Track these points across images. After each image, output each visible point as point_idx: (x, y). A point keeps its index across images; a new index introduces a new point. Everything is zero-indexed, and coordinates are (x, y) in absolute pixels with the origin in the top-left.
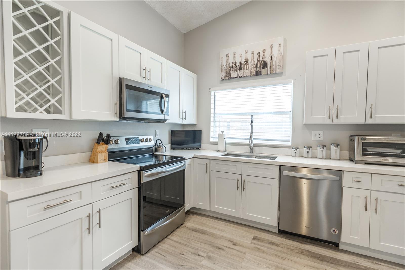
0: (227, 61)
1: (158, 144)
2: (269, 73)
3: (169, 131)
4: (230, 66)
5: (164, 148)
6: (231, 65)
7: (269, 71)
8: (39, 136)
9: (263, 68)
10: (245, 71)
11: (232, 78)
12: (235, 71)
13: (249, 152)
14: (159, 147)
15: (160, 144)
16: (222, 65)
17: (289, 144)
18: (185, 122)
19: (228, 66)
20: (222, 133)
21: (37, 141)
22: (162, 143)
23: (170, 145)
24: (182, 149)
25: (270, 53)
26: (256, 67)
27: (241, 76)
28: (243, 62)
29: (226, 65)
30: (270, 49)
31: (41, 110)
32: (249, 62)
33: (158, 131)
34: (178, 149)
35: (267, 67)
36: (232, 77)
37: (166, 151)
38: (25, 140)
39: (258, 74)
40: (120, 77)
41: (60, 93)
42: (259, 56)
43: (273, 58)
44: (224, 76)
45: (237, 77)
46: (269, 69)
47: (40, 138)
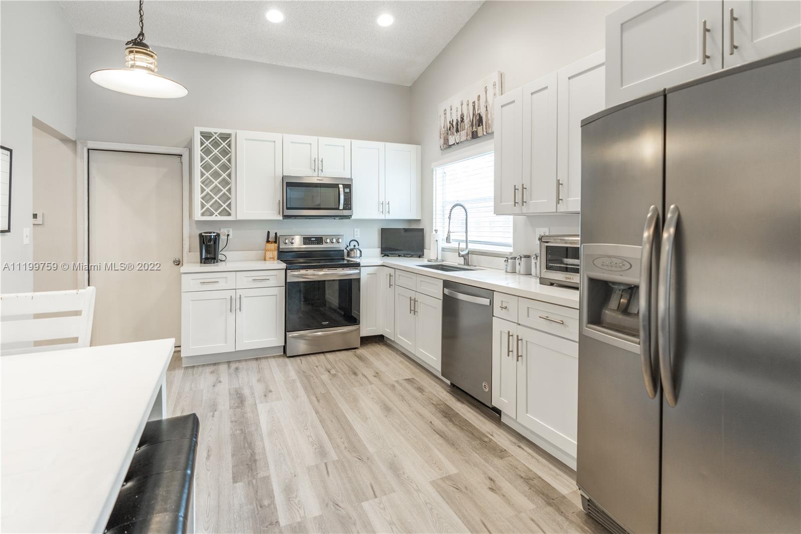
0: (444, 122)
1: (352, 247)
2: (485, 133)
3: (379, 230)
4: (447, 128)
5: (358, 252)
6: (448, 125)
7: (484, 130)
8: (214, 233)
9: (479, 126)
10: (461, 132)
11: (450, 146)
12: (453, 134)
13: (463, 263)
14: (352, 250)
15: (354, 246)
16: (441, 127)
17: (510, 250)
18: (388, 217)
19: (446, 127)
20: (436, 232)
21: (213, 237)
22: (358, 245)
23: (380, 249)
24: (399, 256)
25: (484, 101)
26: (472, 125)
27: (457, 142)
28: (459, 119)
29: (444, 128)
30: (485, 93)
31: (216, 213)
32: (465, 118)
33: (358, 230)
34: (393, 255)
35: (482, 125)
36: (450, 144)
37: (361, 256)
38: (205, 236)
39: (475, 135)
40: (284, 175)
41: (229, 198)
42: (474, 107)
43: (488, 108)
44: (442, 143)
45: (454, 144)
46: (484, 126)
47: (214, 234)
